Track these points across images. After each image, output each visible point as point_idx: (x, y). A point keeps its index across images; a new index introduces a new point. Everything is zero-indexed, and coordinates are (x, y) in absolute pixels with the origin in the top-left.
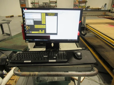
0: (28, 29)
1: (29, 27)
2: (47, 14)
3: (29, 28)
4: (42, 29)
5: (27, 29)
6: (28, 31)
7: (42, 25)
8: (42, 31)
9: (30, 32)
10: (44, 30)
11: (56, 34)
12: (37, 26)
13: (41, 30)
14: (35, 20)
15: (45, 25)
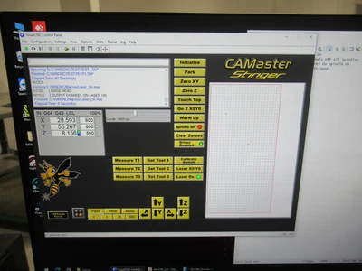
0: (55, 190)
1: (67, 173)
2: (219, 69)
3: (67, 182)
4: (171, 191)
5: (47, 190)
6: (57, 202)
7: (178, 159)
8: (170, 203)
9: (77, 212)
10: (186, 199)
11: (286, 225)
12: (129, 168)
13: (160, 199)
14: (113, 117)
15: (200, 159)
